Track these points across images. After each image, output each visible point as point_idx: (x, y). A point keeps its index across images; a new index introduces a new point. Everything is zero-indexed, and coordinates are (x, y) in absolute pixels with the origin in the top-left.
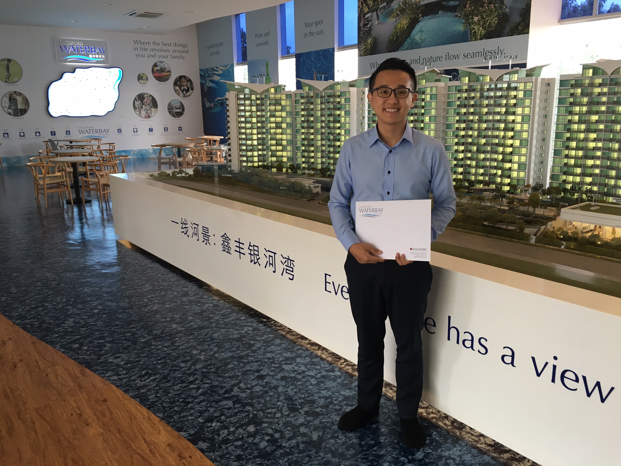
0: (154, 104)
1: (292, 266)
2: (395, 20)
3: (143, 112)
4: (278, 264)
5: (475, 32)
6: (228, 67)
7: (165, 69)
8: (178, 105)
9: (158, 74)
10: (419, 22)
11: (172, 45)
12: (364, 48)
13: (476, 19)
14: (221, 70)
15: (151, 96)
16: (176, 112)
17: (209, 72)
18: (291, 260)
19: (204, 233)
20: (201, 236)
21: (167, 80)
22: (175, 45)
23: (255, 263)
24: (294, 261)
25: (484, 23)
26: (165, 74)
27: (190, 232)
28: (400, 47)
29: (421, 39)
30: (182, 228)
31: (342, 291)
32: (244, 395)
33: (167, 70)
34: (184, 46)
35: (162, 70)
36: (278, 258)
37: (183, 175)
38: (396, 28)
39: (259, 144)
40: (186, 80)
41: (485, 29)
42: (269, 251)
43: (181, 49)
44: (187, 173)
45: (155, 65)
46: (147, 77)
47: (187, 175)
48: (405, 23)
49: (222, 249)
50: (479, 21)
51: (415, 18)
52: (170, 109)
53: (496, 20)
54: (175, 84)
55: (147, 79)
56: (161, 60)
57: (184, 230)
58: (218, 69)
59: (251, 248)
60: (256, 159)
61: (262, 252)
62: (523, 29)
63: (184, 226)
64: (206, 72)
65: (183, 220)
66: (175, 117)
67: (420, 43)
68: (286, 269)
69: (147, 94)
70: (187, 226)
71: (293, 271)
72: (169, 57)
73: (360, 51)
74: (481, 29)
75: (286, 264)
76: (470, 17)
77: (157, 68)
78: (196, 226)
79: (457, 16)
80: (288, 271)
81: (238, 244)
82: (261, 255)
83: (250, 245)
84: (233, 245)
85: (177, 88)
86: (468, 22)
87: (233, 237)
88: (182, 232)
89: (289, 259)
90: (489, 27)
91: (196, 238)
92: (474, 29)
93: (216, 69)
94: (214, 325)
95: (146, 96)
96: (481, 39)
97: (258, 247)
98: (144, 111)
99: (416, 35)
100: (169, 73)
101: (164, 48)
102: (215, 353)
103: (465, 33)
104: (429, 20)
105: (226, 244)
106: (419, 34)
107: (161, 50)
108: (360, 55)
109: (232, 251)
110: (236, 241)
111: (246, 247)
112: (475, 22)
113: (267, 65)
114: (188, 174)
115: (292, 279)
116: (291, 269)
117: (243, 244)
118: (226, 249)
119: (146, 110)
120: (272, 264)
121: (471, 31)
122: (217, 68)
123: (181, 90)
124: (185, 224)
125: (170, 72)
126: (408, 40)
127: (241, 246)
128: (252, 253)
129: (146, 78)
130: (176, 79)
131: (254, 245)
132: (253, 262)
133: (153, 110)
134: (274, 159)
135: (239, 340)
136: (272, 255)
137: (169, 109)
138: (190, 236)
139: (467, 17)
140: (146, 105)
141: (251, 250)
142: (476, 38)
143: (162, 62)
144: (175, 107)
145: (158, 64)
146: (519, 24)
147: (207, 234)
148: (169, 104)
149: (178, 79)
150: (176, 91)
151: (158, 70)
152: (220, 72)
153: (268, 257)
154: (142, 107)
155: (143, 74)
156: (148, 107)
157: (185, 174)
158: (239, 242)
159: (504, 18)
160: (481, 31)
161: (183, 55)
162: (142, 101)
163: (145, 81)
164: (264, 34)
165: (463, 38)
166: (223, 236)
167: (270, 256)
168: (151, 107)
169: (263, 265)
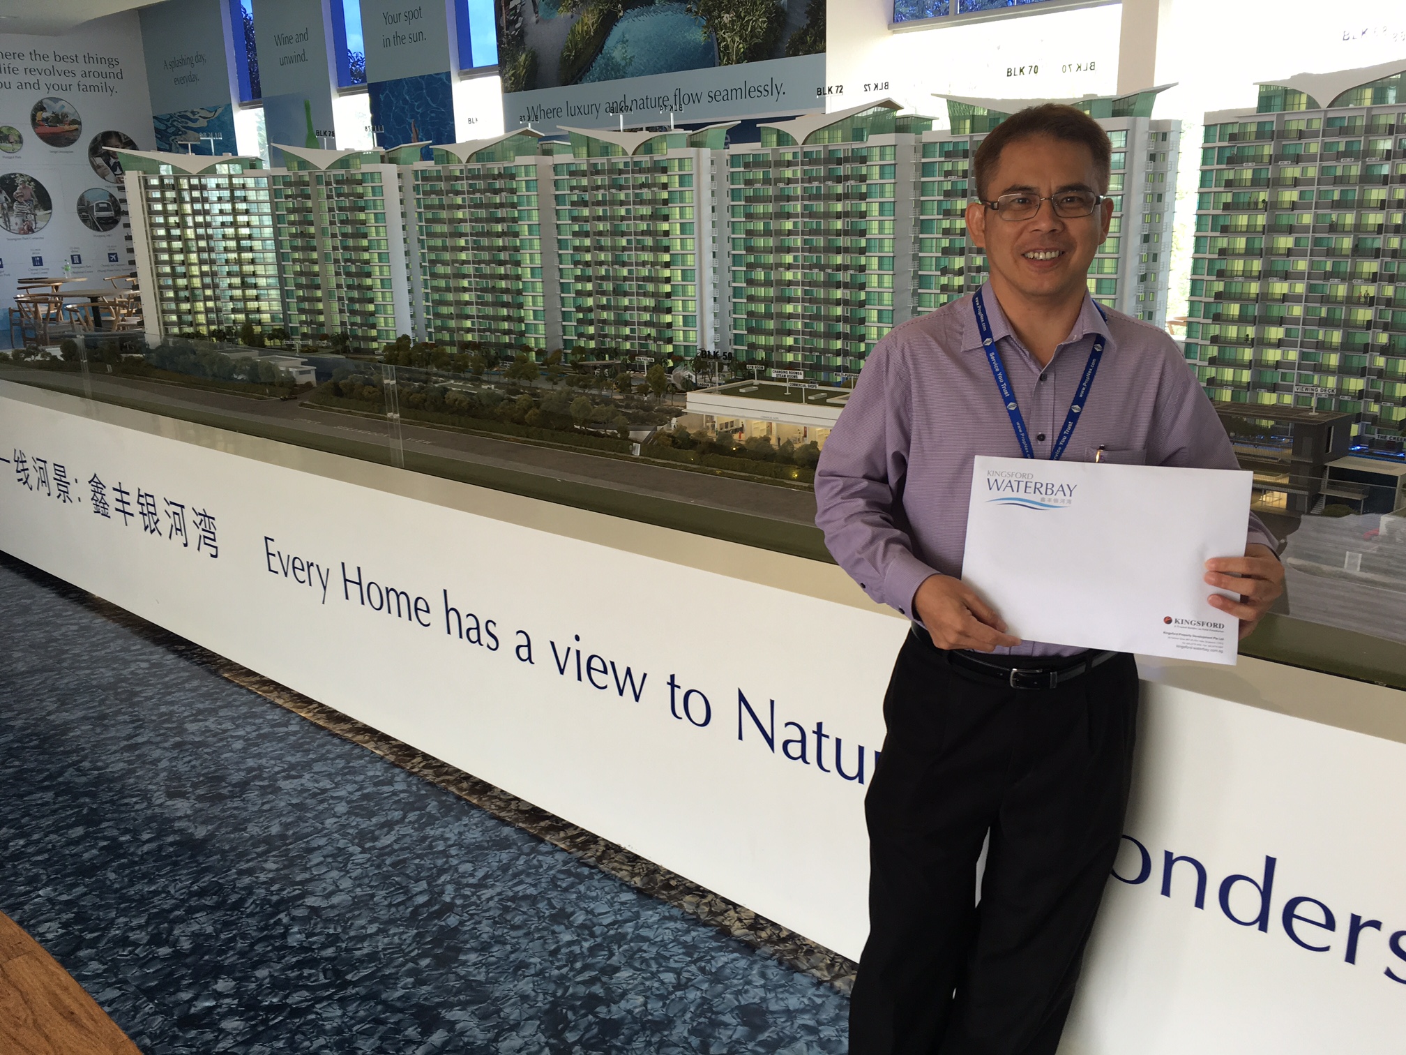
0: (42, 199)
1: (213, 530)
2: (569, 14)
3: (15, 220)
4: (190, 527)
5: (726, 47)
6: (219, 111)
7: (65, 115)
8: (104, 202)
9: (47, 129)
10: (618, 21)
11: (81, 59)
12: (513, 75)
13: (726, 18)
14: (204, 118)
15: (33, 180)
16: (99, 219)
17: (175, 123)
18: (209, 517)
19: (58, 477)
20: (53, 484)
21: (71, 142)
22: (88, 58)
23: (152, 531)
24: (213, 519)
25: (743, 27)
26: (67, 127)
27: (34, 478)
28: (584, 74)
29: (624, 59)
30: (18, 472)
31: (294, 568)
32: (83, 779)
33: (71, 118)
34: (111, 62)
35: (58, 119)
36: (190, 517)
37: (39, 358)
38: (573, 32)
39: (205, 286)
40: (120, 140)
41: (745, 40)
42: (172, 503)
43: (104, 68)
44: (46, 354)
45: (40, 107)
46: (20, 137)
47: (48, 359)
48: (590, 23)
49: (93, 508)
50: (732, 22)
51: (610, 11)
52: (84, 210)
53: (764, 22)
54: (94, 150)
55: (20, 140)
56: (53, 94)
57: (22, 475)
58: (197, 117)
59: (142, 500)
60: (201, 318)
61: (161, 507)
62: (815, 42)
63: (20, 467)
64: (169, 124)
65: (18, 454)
66: (98, 230)
67: (624, 67)
68: (205, 537)
69: (21, 175)
70: (26, 465)
71: (214, 540)
72: (74, 88)
73: (504, 81)
74: (737, 39)
75: (203, 526)
76: (716, 13)
77: (45, 115)
78: (42, 465)
79: (689, 10)
80: (208, 541)
81: (118, 495)
82: (161, 515)
83: (140, 496)
84: (111, 497)
85: (99, 161)
86: (713, 27)
87: (109, 482)
88: (20, 480)
89: (205, 516)
90: (752, 37)
91: (44, 489)
92: (724, 39)
93: (191, 115)
94: (65, 664)
95: (19, 180)
96: (738, 62)
97: (152, 496)
98: (17, 216)
99: (615, 48)
100: (77, 126)
101: (61, 66)
102: (49, 714)
103: (708, 48)
104: (636, 16)
105: (99, 496)
106: (619, 46)
107: (52, 72)
108: (506, 90)
109: (111, 511)
110: (115, 489)
111: (132, 498)
112: (725, 25)
113: (307, 108)
114: (49, 354)
115: (215, 556)
116: (211, 536)
117: (128, 494)
118: (101, 508)
119: (22, 214)
120: (180, 530)
121: (719, 44)
122: (193, 113)
123: (108, 164)
124: (22, 462)
125: (80, 123)
126: (600, 60)
127: (126, 498)
128: (146, 512)
129: (17, 138)
130: (95, 139)
131: (147, 495)
132: (149, 529)
133: (41, 213)
134: (241, 317)
135: (112, 687)
136: (178, 510)
137: (80, 211)
138: (35, 488)
139: (710, 13)
140: (21, 203)
141: (143, 505)
142: (728, 59)
143: (56, 100)
144: (97, 205)
145: (47, 103)
146: (806, 32)
147: (63, 479)
148: (81, 201)
149: (99, 139)
150: (96, 168)
151: (46, 120)
152: (202, 123)
153: (171, 515)
154: (10, 208)
155: (10, 128)
156: (26, 208)
157: (42, 356)
158: (120, 491)
159: (778, 18)
160: (737, 44)
161: (111, 82)
162: (10, 194)
163: (17, 146)
164: (295, 37)
165: (707, 57)
166: (92, 480)
167: (175, 513)
168: (36, 207)
169: (166, 533)
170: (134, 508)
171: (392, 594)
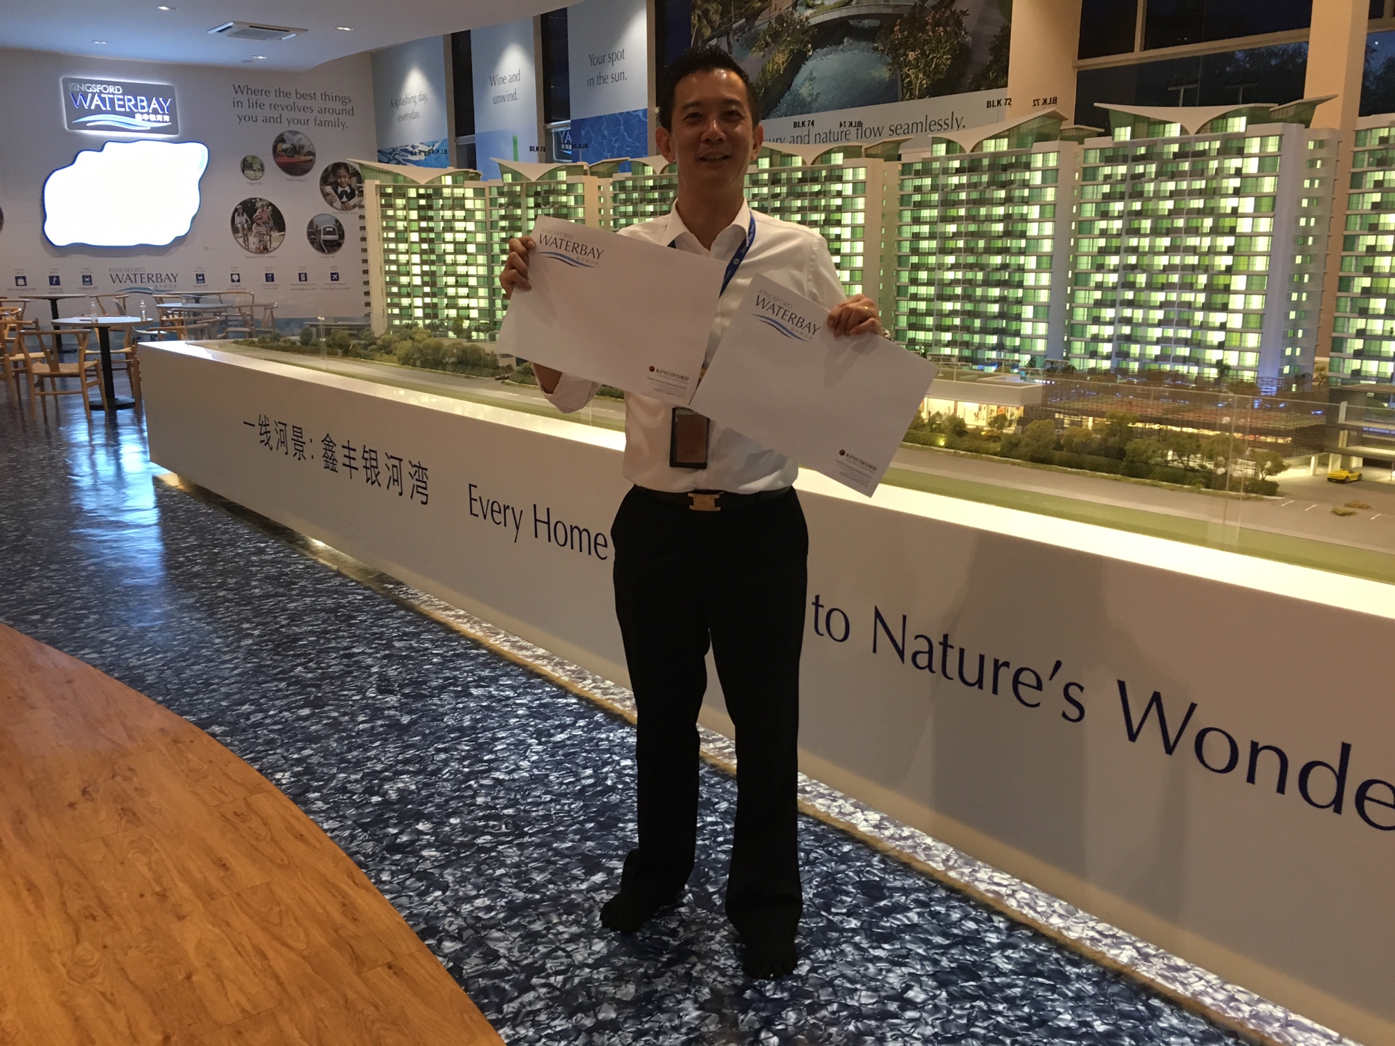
1: (425, 479)
2: (761, 54)
3: (253, 240)
4: (406, 478)
5: (910, 83)
6: (436, 145)
7: (302, 147)
8: (330, 226)
9: (285, 159)
10: (807, 60)
11: (318, 96)
13: (912, 56)
14: (422, 151)
15: (271, 204)
16: (325, 241)
17: (397, 156)
18: (423, 469)
19: (296, 438)
20: (291, 444)
21: (306, 171)
22: (325, 96)
23: (373, 483)
24: (426, 469)
25: (928, 65)
26: (303, 158)
27: (273, 443)
28: (771, 110)
30: (261, 434)
31: (492, 511)
33: (306, 150)
34: (345, 100)
35: (296, 150)
36: (406, 468)
38: (764, 70)
40: (348, 171)
41: (928, 77)
42: (392, 457)
43: (338, 105)
45: (280, 139)
46: (262, 165)
48: (780, 62)
49: (323, 464)
50: (917, 59)
51: (799, 50)
52: (313, 233)
53: (948, 59)
55: (262, 169)
56: (293, 128)
57: (264, 437)
58: (415, 150)
59: (367, 456)
61: (382, 460)
62: (997, 76)
63: (263, 430)
64: (391, 157)
65: (262, 419)
66: (324, 251)
68: (418, 486)
69: (261, 199)
70: (268, 429)
71: (425, 489)
72: (312, 122)
74: (921, 75)
75: (417, 477)
76: (902, 51)
77: (284, 146)
78: (283, 427)
79: (876, 49)
80: (420, 490)
81: (346, 452)
82: (382, 468)
83: (365, 451)
84: (340, 453)
85: (329, 189)
86: (898, 64)
87: (339, 440)
88: (261, 442)
89: (419, 467)
90: (935, 74)
91: (283, 449)
92: (908, 76)
93: (411, 149)
95: (259, 204)
96: (920, 97)
97: (375, 452)
98: (255, 236)
99: (803, 85)
100: (310, 157)
101: (301, 103)
103: (892, 84)
104: (825, 55)
105: (330, 453)
106: (807, 84)
107: (293, 108)
109: (339, 467)
110: (344, 447)
111: (358, 455)
112: (910, 62)
113: (515, 143)
115: (426, 503)
116: (423, 485)
117: (354, 450)
118: (330, 463)
119: (260, 234)
120: (397, 481)
121: (903, 81)
122: (413, 147)
123: (336, 192)
124: (266, 425)
125: (314, 155)
127: (352, 454)
128: (369, 466)
129: (259, 167)
131: (371, 450)
132: (370, 481)
136: (396, 463)
137: (309, 234)
138: (274, 448)
139: (896, 51)
140: (259, 225)
141: (366, 459)
142: (911, 94)
143: (295, 133)
144: (324, 229)
145: (287, 136)
146: (989, 68)
147: (300, 439)
148: (311, 223)
150: (325, 195)
151: (285, 151)
152: (420, 156)
153: (391, 467)
154: (250, 229)
155: (254, 157)
156: (263, 229)
158: (349, 449)
159: (962, 55)
160: (921, 80)
161: (343, 118)
162: (250, 216)
163: (259, 174)
164: (508, 78)
166: (325, 439)
167: (394, 466)
168: (271, 229)
169: (384, 484)
170: (359, 463)
171: (576, 531)
